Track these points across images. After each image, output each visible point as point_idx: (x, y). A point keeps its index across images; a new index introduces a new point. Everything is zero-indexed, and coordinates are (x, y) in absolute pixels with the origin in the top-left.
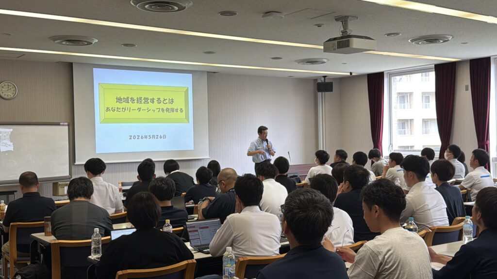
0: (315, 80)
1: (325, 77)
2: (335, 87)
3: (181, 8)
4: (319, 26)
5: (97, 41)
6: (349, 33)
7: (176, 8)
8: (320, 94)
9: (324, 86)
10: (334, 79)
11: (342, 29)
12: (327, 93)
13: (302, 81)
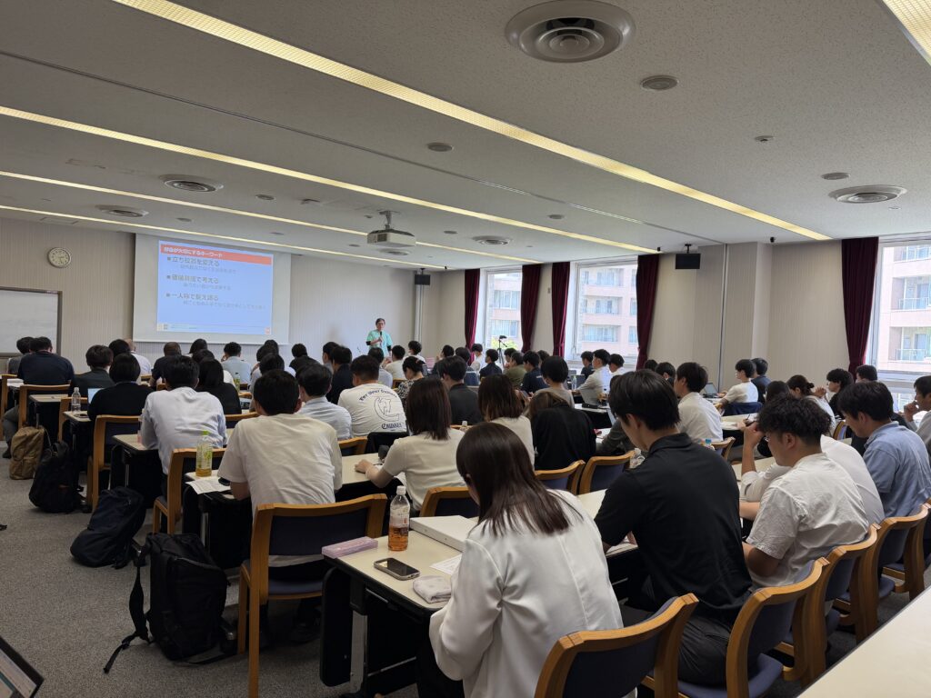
0: (415, 272)
1: (423, 269)
2: (432, 280)
3: (212, 189)
4: (369, 217)
5: (147, 213)
6: (391, 227)
7: (206, 189)
8: (419, 286)
9: (422, 278)
10: (431, 272)
11: (386, 222)
12: (426, 286)
13: (401, 272)
